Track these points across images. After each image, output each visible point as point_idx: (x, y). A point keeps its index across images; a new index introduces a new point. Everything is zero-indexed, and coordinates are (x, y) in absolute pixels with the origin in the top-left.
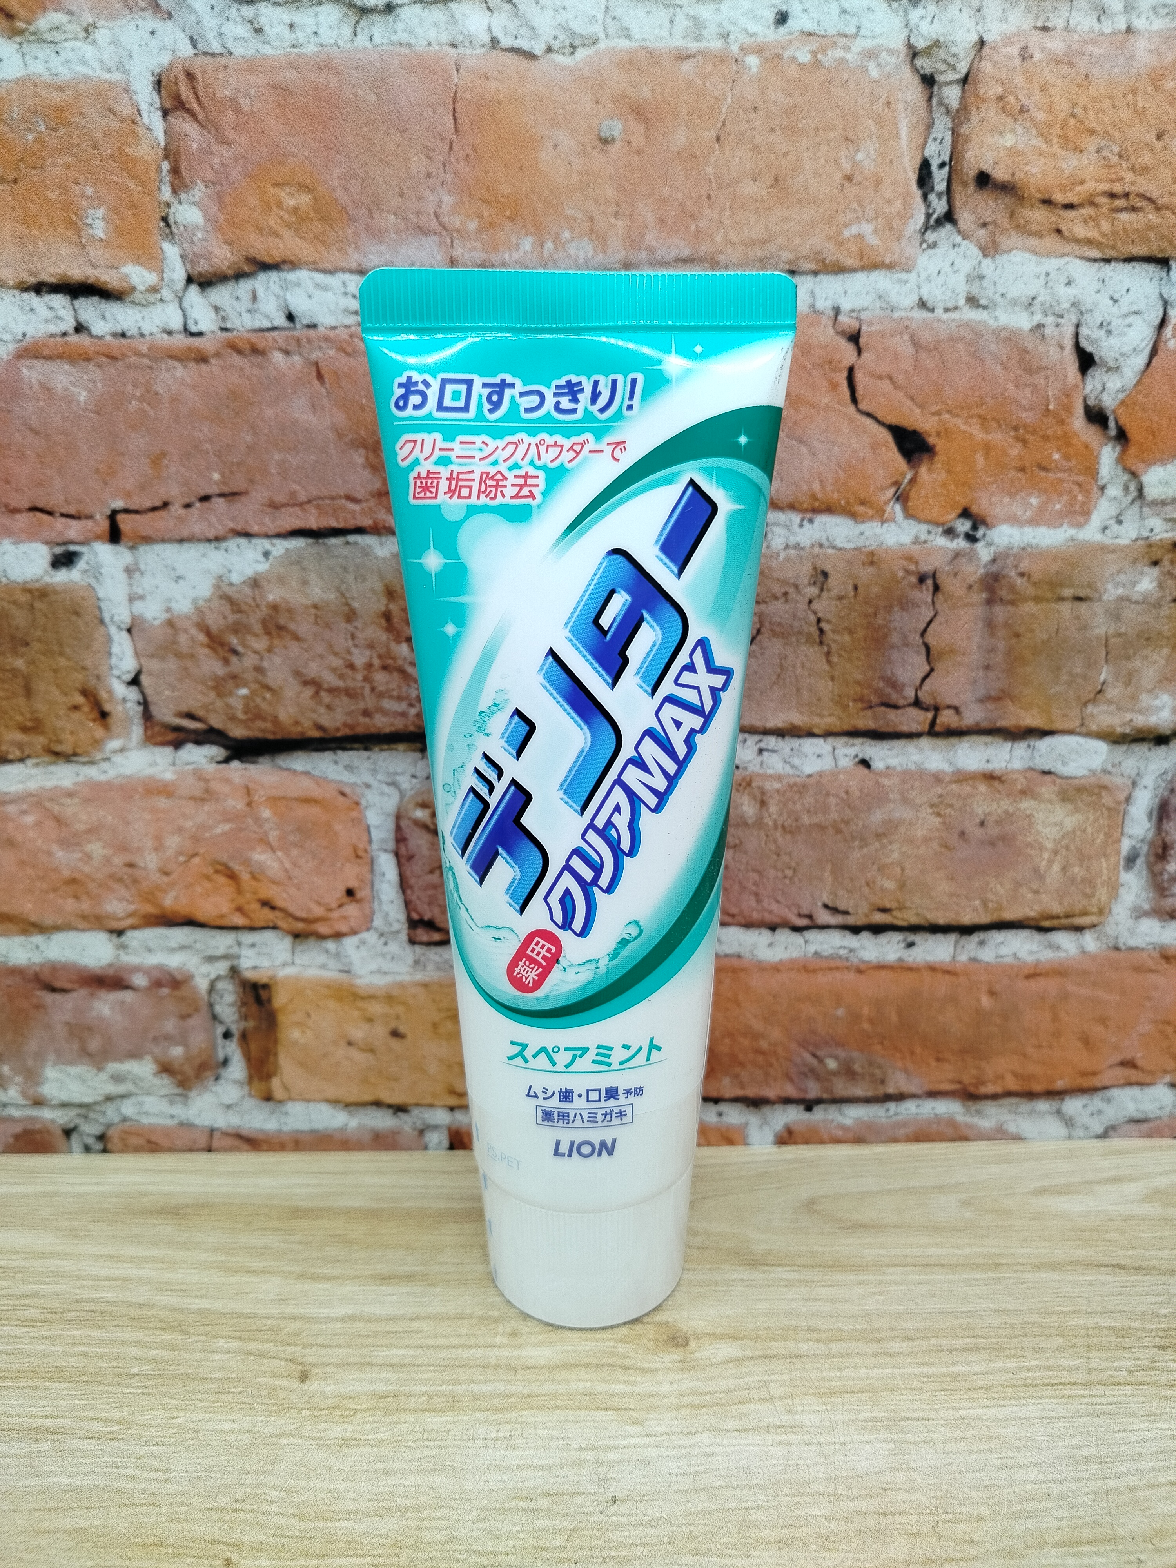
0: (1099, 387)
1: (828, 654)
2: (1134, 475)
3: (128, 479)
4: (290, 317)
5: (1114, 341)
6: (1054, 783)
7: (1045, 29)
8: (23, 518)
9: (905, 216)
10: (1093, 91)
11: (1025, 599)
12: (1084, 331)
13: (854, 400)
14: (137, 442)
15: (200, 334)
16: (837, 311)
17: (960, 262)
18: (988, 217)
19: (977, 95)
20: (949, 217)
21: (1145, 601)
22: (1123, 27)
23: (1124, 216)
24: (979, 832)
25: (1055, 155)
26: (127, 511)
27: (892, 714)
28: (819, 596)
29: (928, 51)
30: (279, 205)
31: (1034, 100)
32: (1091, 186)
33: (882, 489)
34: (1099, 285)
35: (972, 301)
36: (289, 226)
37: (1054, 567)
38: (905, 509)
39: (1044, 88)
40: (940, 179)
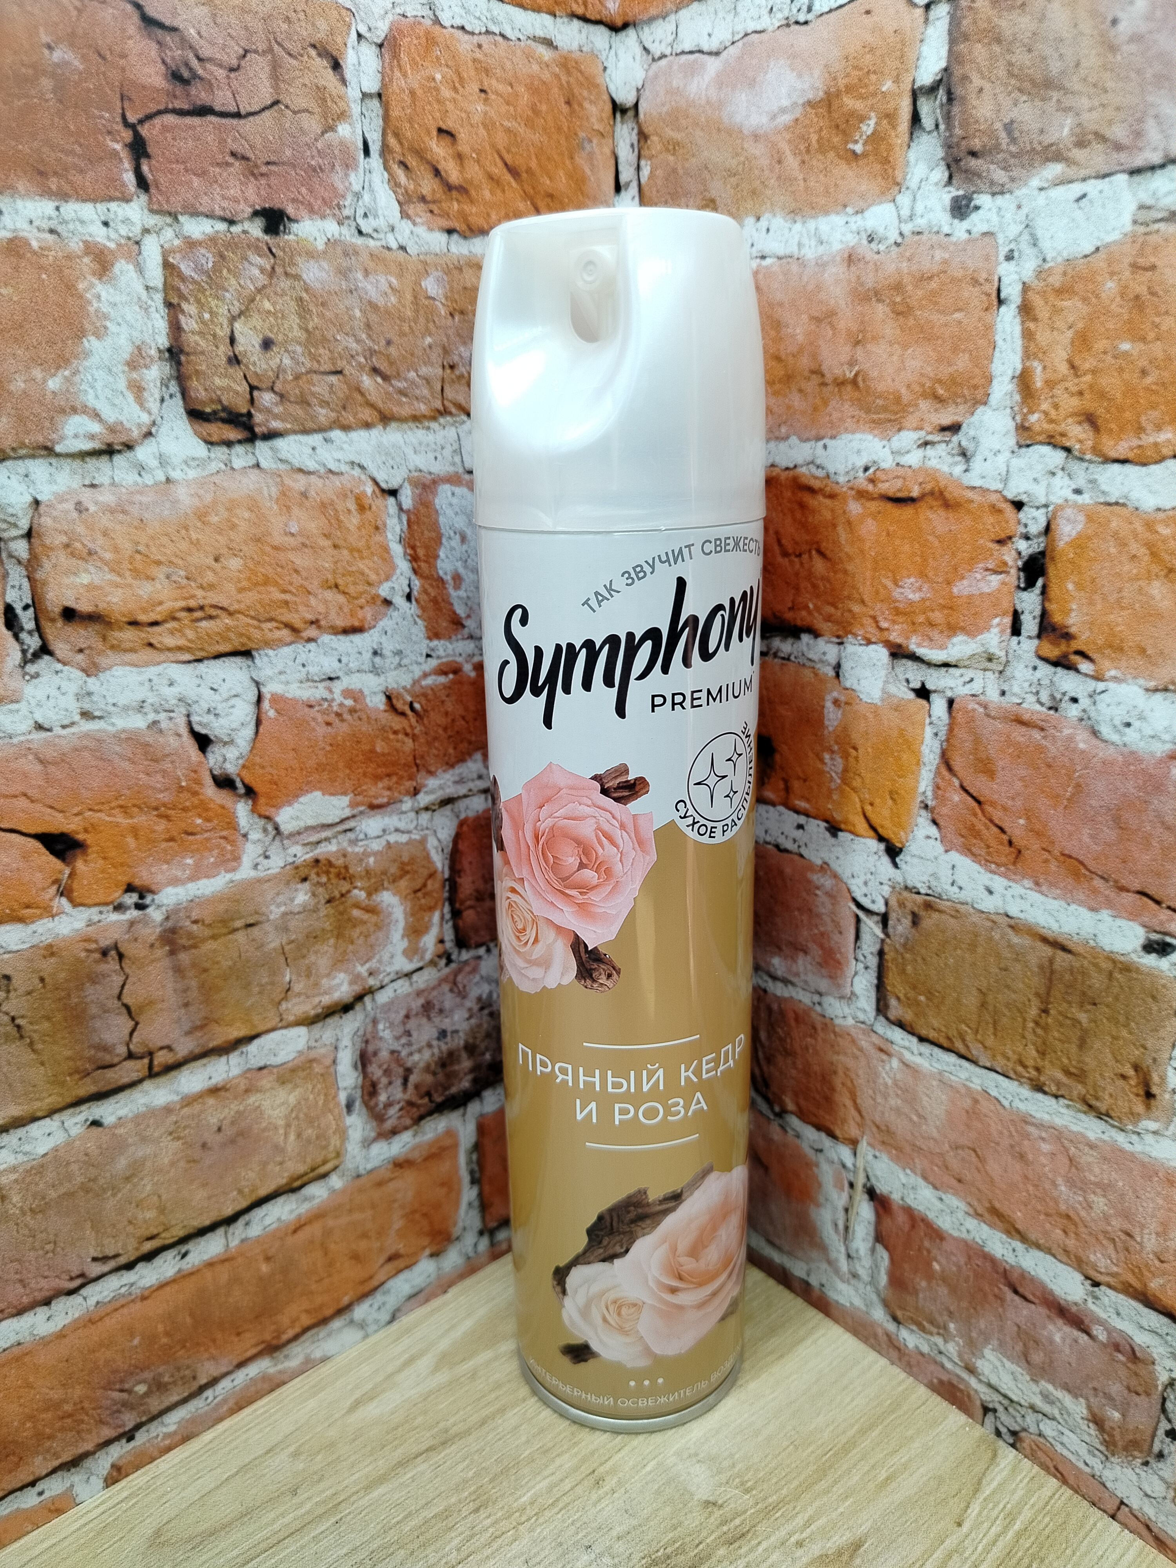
0: (221, 759)
1: (31, 1044)
2: (268, 818)
5: (222, 721)
6: (271, 1073)
7: (93, 486)
10: (150, 531)
11: (204, 940)
12: (195, 719)
17: (65, 685)
18: (82, 643)
19: (44, 546)
21: (305, 910)
22: (163, 479)
23: (204, 624)
24: (219, 1138)
25: (130, 585)
27: (110, 1074)
28: (7, 998)
31: (99, 544)
32: (169, 605)
33: (44, 889)
34: (198, 681)
35: (86, 715)
37: (222, 908)
38: (71, 900)
39: (105, 534)
40: (27, 619)
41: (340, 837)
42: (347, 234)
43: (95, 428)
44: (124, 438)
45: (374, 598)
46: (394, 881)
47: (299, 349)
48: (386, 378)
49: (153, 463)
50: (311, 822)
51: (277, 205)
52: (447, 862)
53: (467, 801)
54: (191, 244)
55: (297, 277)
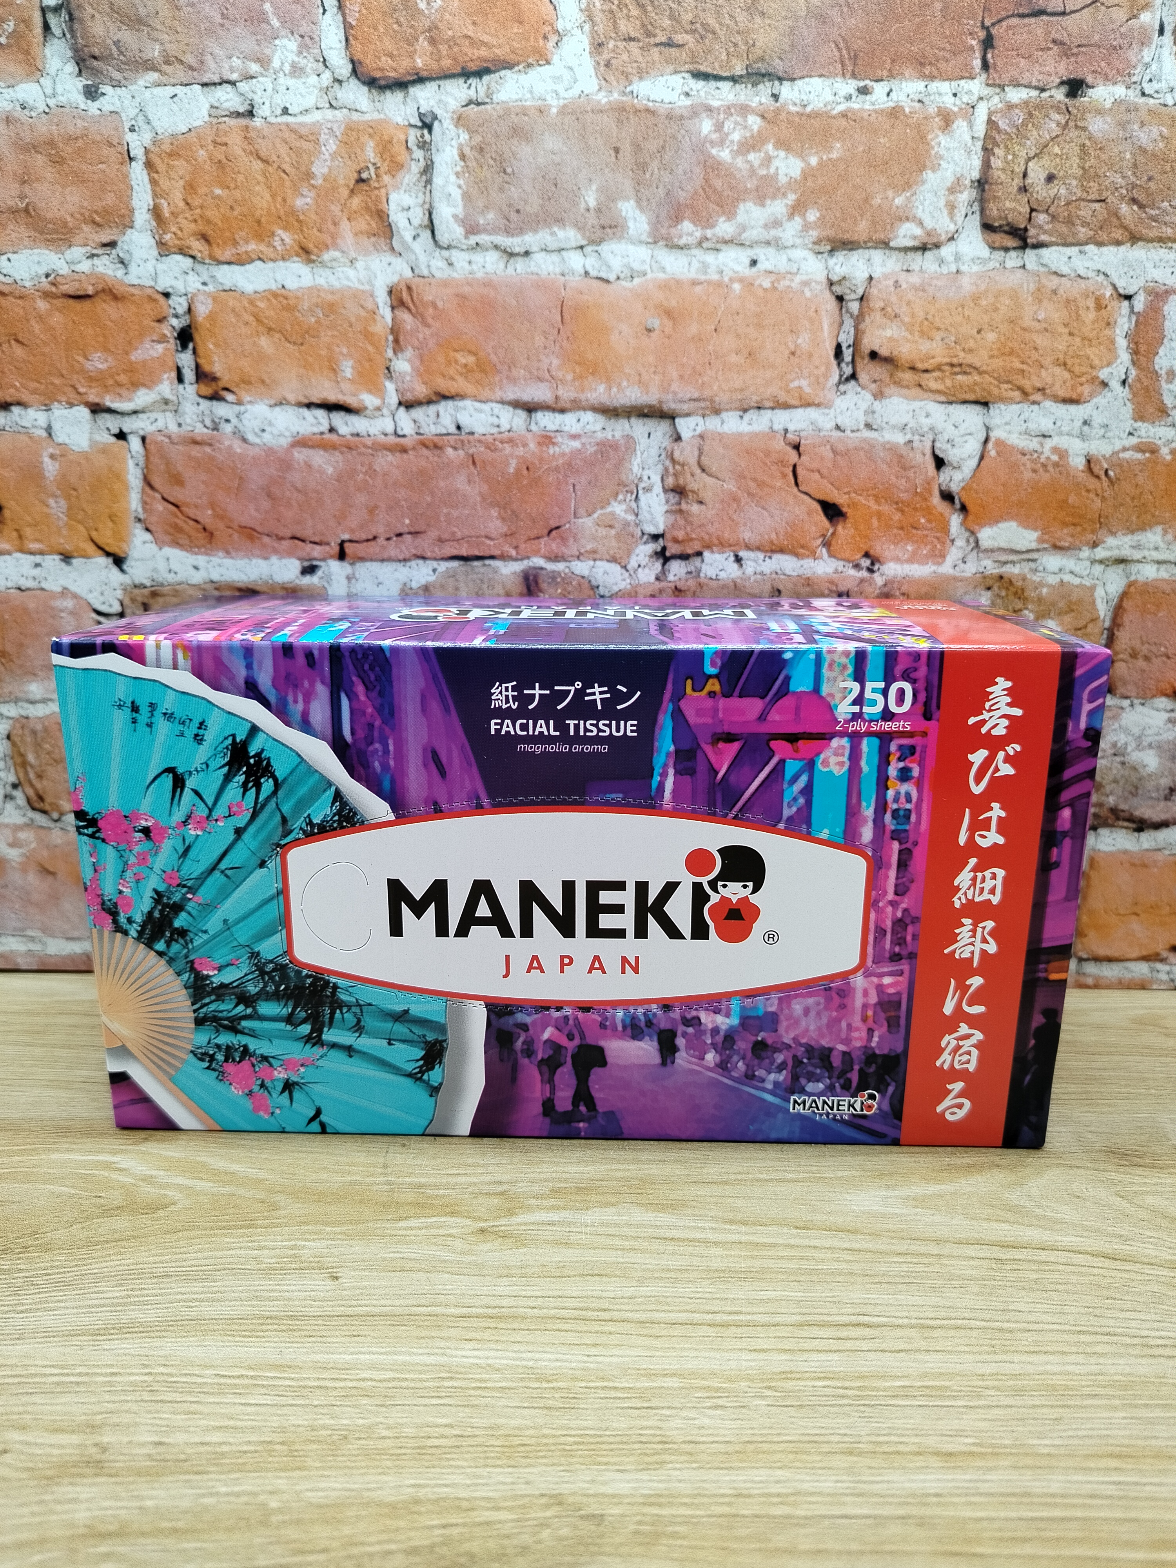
0: (949, 479)
2: (973, 533)
3: (353, 521)
4: (459, 428)
5: (956, 451)
7: (908, 271)
8: (286, 543)
9: (827, 376)
10: (938, 306)
12: (938, 445)
13: (797, 484)
14: (361, 499)
15: (404, 436)
16: (786, 431)
17: (860, 402)
18: (877, 376)
19: (869, 307)
20: (853, 376)
22: (955, 270)
23: (959, 377)
25: (916, 342)
26: (350, 541)
29: (839, 282)
30: (456, 362)
31: (903, 310)
32: (938, 360)
33: (814, 538)
34: (946, 418)
35: (868, 426)
36: (461, 374)
37: (924, 589)
38: (829, 551)
39: (908, 304)
40: (847, 355)
41: (1024, 564)
42: (1132, 95)
43: (918, 231)
44: (935, 240)
45: (1094, 379)
46: (1060, 614)
47: (1074, 183)
48: (1141, 207)
49: (952, 259)
50: (1003, 545)
51: (1080, 76)
52: (1110, 614)
53: (1140, 566)
54: (1010, 107)
55: (1084, 129)
